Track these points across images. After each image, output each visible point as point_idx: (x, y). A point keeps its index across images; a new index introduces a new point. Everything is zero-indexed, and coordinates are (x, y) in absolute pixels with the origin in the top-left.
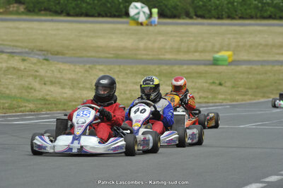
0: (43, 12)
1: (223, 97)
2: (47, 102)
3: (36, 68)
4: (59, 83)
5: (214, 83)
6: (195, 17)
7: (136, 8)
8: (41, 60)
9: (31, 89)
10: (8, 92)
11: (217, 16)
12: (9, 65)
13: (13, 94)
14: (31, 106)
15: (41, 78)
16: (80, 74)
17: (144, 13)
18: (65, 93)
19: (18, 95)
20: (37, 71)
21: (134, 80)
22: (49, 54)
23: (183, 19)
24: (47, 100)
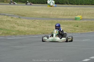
0: (19, 2)
1: (78, 30)
2: (19, 32)
3: (16, 20)
4: (24, 25)
5: (75, 26)
6: (69, 4)
7: (50, 1)
8: (18, 18)
9: (14, 27)
10: (6, 28)
11: (77, 4)
12: (7, 19)
13: (8, 29)
14: (14, 33)
15: (18, 24)
16: (30, 23)
17: (52, 2)
18: (25, 29)
19: (10, 29)
20: (16, 21)
21: (48, 25)
22: (21, 16)
23: (66, 5)
24: (19, 31)
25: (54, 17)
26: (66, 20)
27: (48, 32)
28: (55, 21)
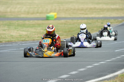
21: (3, 29)
25: (12, 15)
26: (31, 21)
27: (1, 40)
28: (14, 22)
